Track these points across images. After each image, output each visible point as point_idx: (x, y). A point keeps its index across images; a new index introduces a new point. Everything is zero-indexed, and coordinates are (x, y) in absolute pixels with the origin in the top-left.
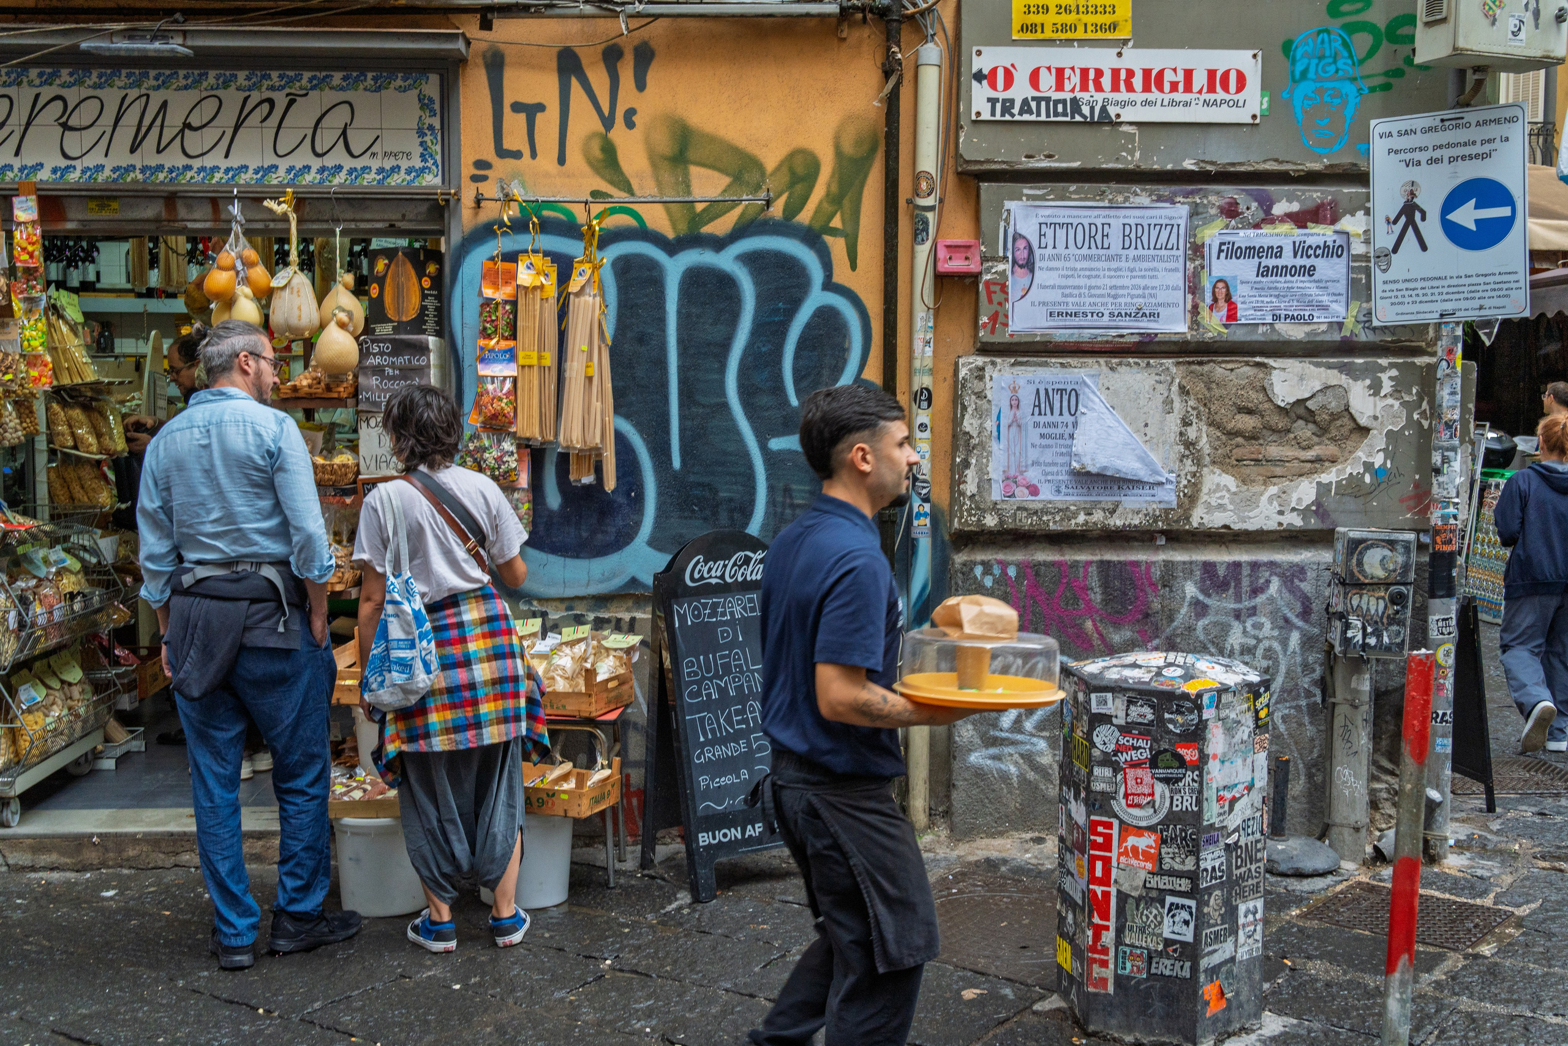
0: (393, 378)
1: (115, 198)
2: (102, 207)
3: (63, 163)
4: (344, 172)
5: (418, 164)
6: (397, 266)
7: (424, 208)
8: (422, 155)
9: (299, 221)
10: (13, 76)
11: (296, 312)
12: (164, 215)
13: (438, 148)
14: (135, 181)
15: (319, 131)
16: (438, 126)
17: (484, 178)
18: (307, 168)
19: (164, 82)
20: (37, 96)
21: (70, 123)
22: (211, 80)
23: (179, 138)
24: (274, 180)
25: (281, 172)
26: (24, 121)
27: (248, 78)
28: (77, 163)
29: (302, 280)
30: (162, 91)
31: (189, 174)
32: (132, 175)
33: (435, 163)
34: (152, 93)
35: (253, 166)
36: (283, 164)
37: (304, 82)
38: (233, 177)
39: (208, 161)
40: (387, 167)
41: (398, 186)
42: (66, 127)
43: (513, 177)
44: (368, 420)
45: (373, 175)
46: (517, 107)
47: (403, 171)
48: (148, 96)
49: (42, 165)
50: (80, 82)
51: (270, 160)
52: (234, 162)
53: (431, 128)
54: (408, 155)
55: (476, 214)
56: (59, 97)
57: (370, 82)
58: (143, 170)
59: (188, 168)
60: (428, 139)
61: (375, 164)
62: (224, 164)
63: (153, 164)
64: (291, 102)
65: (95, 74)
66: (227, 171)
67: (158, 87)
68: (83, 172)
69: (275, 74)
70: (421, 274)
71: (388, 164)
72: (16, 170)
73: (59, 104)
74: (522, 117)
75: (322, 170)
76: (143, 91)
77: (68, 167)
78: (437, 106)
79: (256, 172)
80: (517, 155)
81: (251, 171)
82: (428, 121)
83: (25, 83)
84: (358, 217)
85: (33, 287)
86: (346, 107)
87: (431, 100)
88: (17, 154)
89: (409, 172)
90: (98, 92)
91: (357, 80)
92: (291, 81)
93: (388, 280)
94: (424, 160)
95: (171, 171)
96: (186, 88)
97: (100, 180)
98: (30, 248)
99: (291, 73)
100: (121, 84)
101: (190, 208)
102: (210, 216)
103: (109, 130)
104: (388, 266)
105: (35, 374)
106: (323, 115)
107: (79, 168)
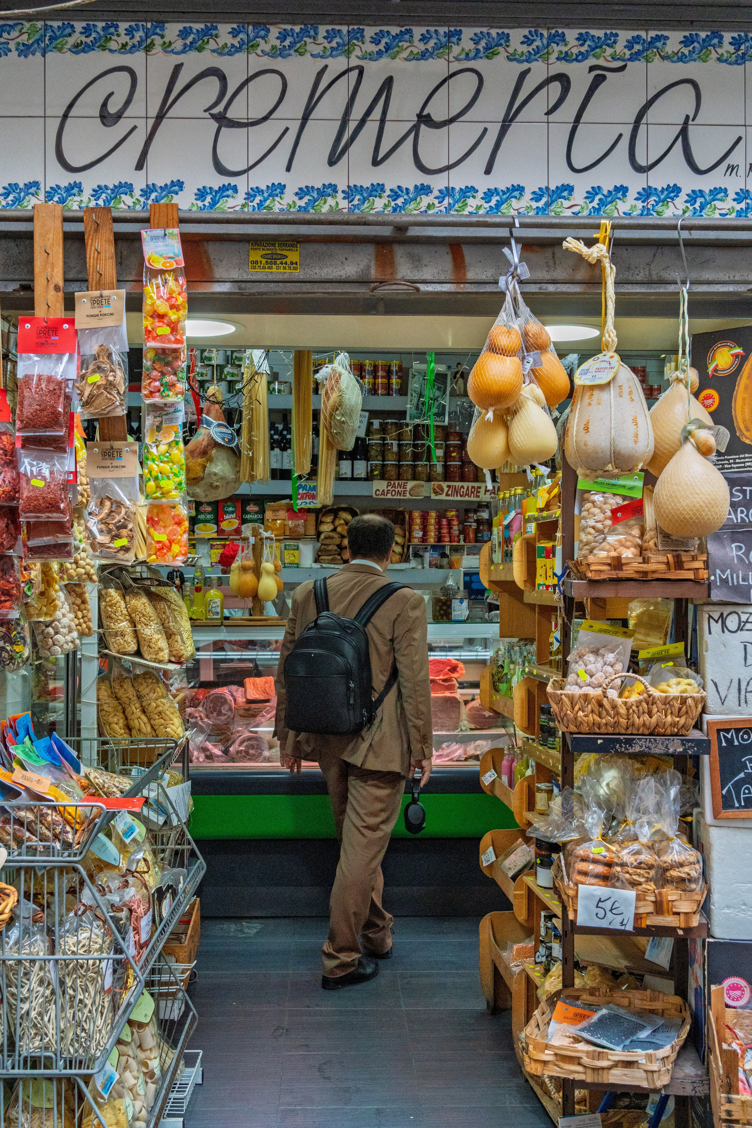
1: (293, 242)
2: (272, 259)
3: (217, 181)
4: (683, 197)
10: (139, 35)
11: (630, 428)
12: (374, 273)
14: (335, 211)
15: (642, 128)
18: (622, 190)
19: (388, 48)
20: (178, 68)
21: (229, 115)
22: (467, 44)
23: (412, 136)
24: (564, 210)
25: (579, 197)
26: (153, 112)
27: (527, 41)
28: (240, 182)
29: (627, 375)
30: (385, 60)
31: (425, 200)
32: (331, 201)
34: (367, 64)
35: (531, 187)
36: (582, 184)
37: (620, 47)
38: (499, 205)
39: (458, 179)
42: (223, 121)
44: (723, 619)
45: (730, 203)
48: (361, 71)
49: (180, 184)
50: (249, 46)
52: (500, 180)
56: (213, 71)
57: (727, 48)
58: (349, 194)
59: (424, 190)
61: (734, 184)
62: (483, 184)
63: (366, 184)
64: (598, 81)
65: (274, 31)
66: (488, 195)
67: (380, 53)
68: (250, 196)
69: (571, 34)
72: (137, 193)
73: (213, 84)
75: (646, 194)
76: (354, 62)
77: (224, 188)
79: (537, 197)
81: (528, 195)
83: (158, 49)
84: (694, 275)
85: (171, 386)
86: (689, 87)
88: (140, 166)
90: (279, 64)
91: (706, 44)
92: (598, 45)
93: (744, 380)
95: (395, 195)
96: (424, 56)
97: (277, 208)
98: (173, 316)
99: (599, 33)
100: (317, 50)
101: (416, 260)
102: (449, 275)
103: (295, 127)
104: (742, 360)
105: (163, 538)
106: (650, 103)
107: (242, 190)
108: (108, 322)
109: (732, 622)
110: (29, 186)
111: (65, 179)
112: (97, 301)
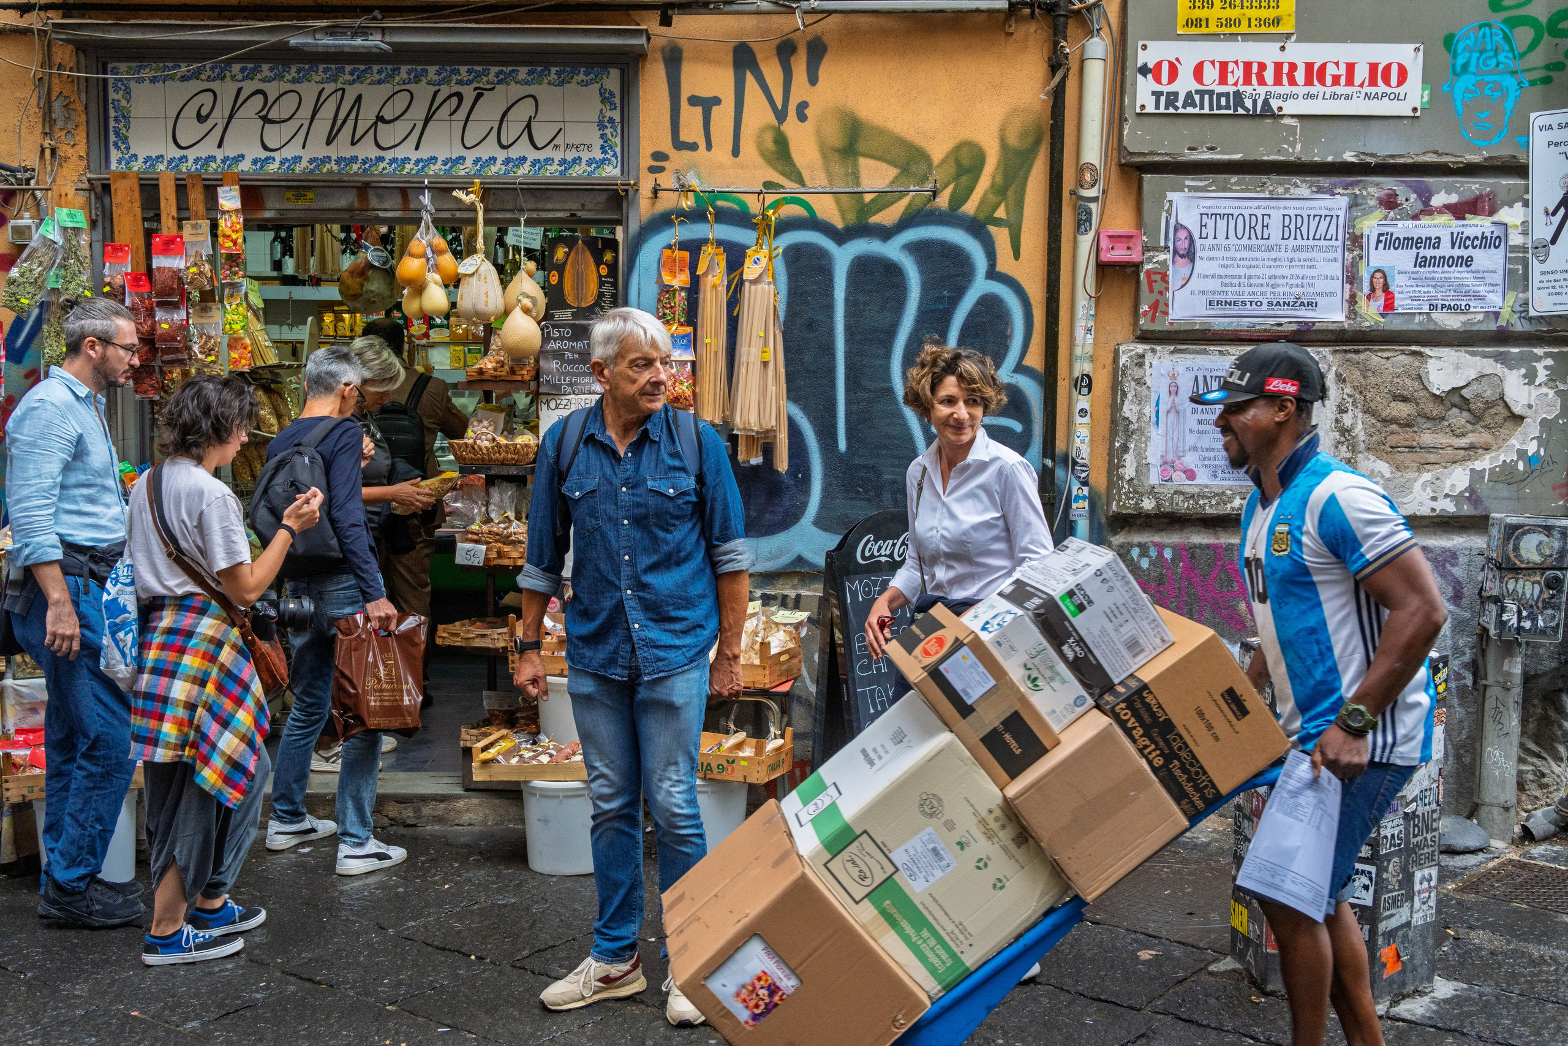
0: (572, 362)
1: (310, 188)
2: (299, 197)
4: (528, 163)
5: (599, 156)
6: (577, 254)
7: (602, 198)
8: (602, 147)
9: (486, 211)
10: (217, 71)
11: (483, 298)
12: (356, 205)
13: (618, 140)
14: (330, 172)
15: (504, 123)
16: (618, 119)
17: (662, 169)
18: (494, 159)
19: (359, 77)
20: (240, 90)
21: (270, 116)
22: (404, 75)
23: (373, 128)
24: (461, 171)
25: (469, 163)
26: (227, 115)
27: (438, 73)
28: (276, 155)
29: (488, 268)
30: (357, 86)
31: (382, 165)
32: (328, 166)
33: (615, 155)
34: (346, 87)
35: (441, 158)
36: (470, 156)
37: (491, 76)
38: (423, 168)
39: (400, 153)
40: (569, 158)
41: (579, 177)
42: (266, 120)
43: (689, 169)
44: (548, 402)
45: (555, 167)
46: (694, 101)
47: (584, 162)
48: (343, 90)
49: (243, 156)
50: (280, 77)
51: (459, 151)
52: (424, 153)
53: (611, 120)
54: (589, 147)
55: (653, 204)
56: (260, 92)
57: (553, 76)
58: (338, 161)
59: (381, 159)
60: (608, 131)
61: (557, 156)
62: (414, 156)
63: (348, 156)
64: (479, 96)
65: (294, 69)
66: (417, 162)
67: (354, 82)
68: (282, 163)
69: (463, 69)
70: (599, 262)
71: (570, 156)
72: (219, 161)
73: (259, 98)
74: (699, 110)
75: (507, 161)
76: (340, 86)
77: (267, 159)
78: (617, 100)
79: (445, 163)
80: (693, 147)
81: (440, 162)
82: (609, 114)
83: (228, 78)
84: (540, 206)
85: (236, 273)
86: (531, 100)
87: (611, 94)
88: (220, 146)
89: (589, 163)
90: (296, 87)
91: (541, 74)
92: (479, 75)
93: (568, 267)
94: (605, 152)
95: (364, 162)
96: (380, 82)
98: (234, 236)
99: (479, 68)
100: (318, 79)
101: (380, 197)
102: (400, 206)
103: (306, 123)
104: (568, 254)
105: (236, 356)
106: (509, 109)
107: (278, 159)
108: (201, 238)
109: (553, 405)
110: (158, 157)
111: (178, 153)
112: (195, 227)
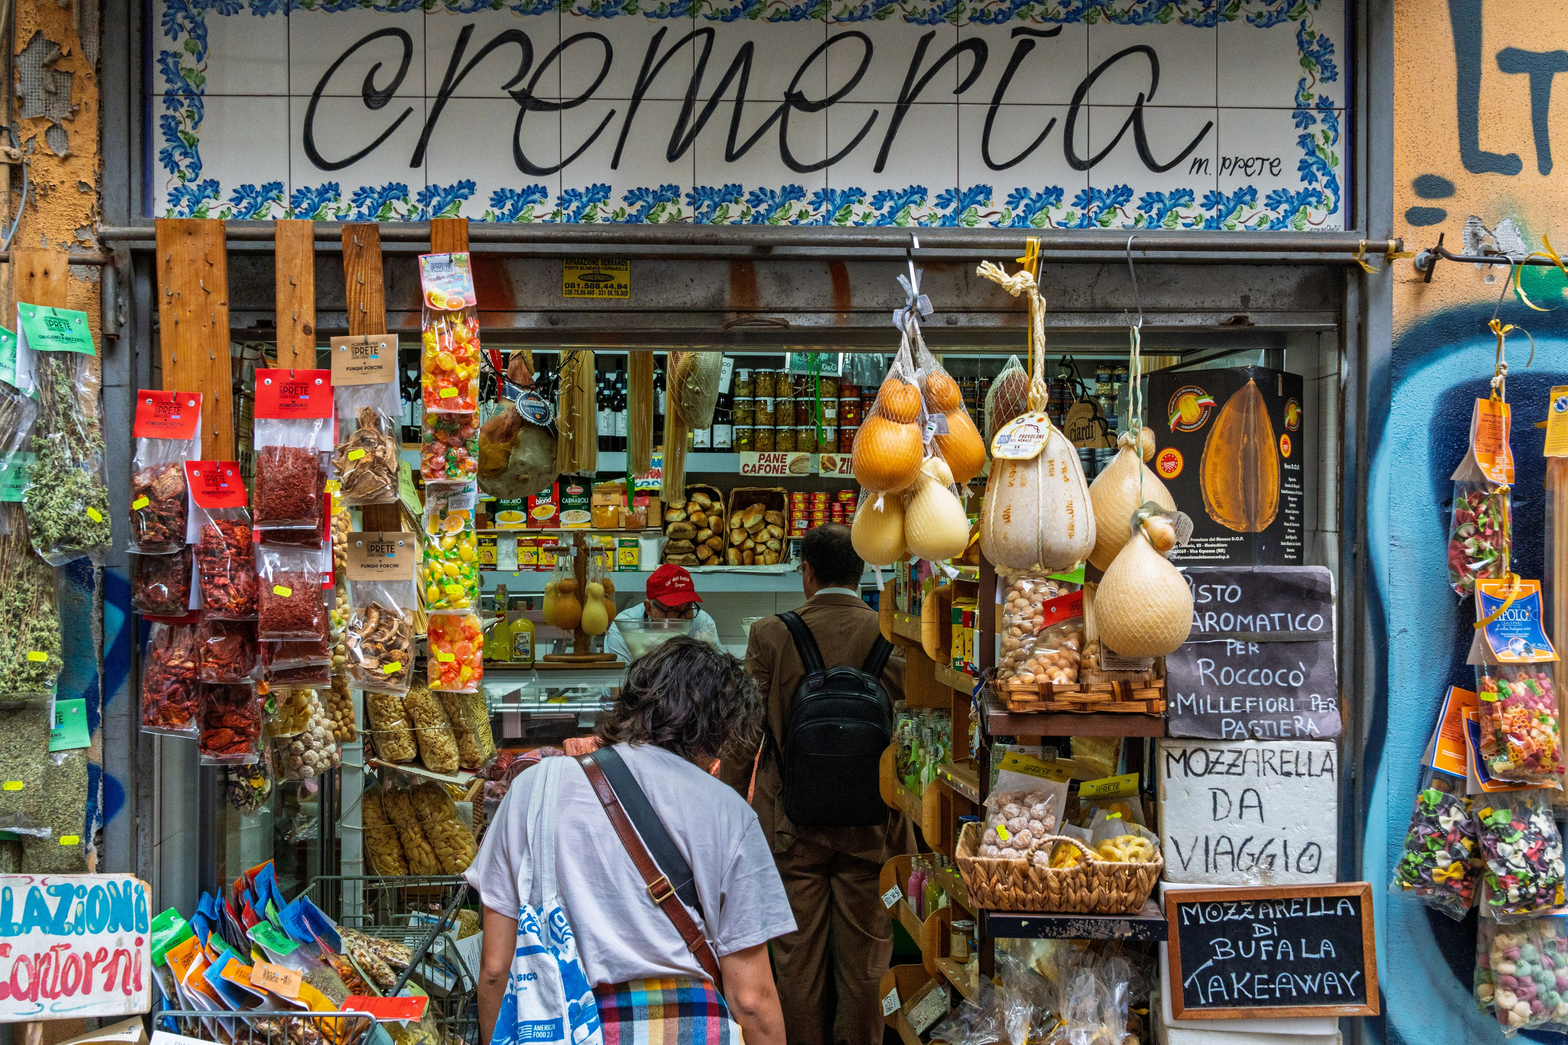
0: (1245, 662)
1: (622, 259)
2: (594, 281)
3: (520, 181)
4: (1135, 201)
5: (1295, 184)
7: (1290, 281)
8: (1304, 166)
9: (1050, 312)
11: (1064, 518)
12: (728, 299)
13: (1339, 150)
14: (676, 222)
15: (1082, 111)
16: (1339, 100)
17: (1438, 216)
18: (1055, 193)
19: (746, 4)
20: (466, 33)
21: (536, 93)
24: (980, 219)
25: (998, 202)
26: (435, 88)
28: (550, 182)
29: (1061, 446)
30: (742, 22)
31: (797, 207)
32: (671, 208)
33: (1332, 184)
34: (718, 26)
35: (936, 188)
36: (1003, 185)
37: (1053, 4)
38: (893, 213)
39: (839, 179)
40: (1228, 191)
41: (1249, 232)
42: (527, 101)
43: (1502, 214)
44: (1185, 757)
45: (1196, 210)
46: (1511, 60)
47: (1261, 200)
48: (710, 33)
49: (470, 186)
50: (562, 2)
51: (975, 174)
52: (895, 180)
53: (1324, 105)
54: (1274, 165)
55: (1419, 295)
56: (514, 36)
57: (1193, 4)
58: (695, 199)
59: (795, 192)
60: (1316, 129)
61: (1202, 185)
62: (873, 185)
63: (718, 186)
64: (1024, 48)
66: (880, 199)
67: (736, 13)
68: (563, 202)
70: (1279, 429)
71: (1229, 185)
72: (413, 197)
73: (514, 50)
74: (1521, 82)
75: (1087, 197)
76: (701, 23)
77: (529, 191)
78: (1338, 59)
79: (943, 202)
80: (1509, 165)
81: (931, 200)
82: (1319, 90)
83: (440, 6)
84: (1149, 301)
85: (459, 462)
86: (1143, 57)
87: (1326, 45)
88: (416, 162)
89: (1273, 202)
90: (600, 25)
93: (1215, 439)
94: (1309, 177)
95: (756, 199)
96: (794, 15)
97: (599, 218)
98: (462, 373)
100: (652, 7)
101: (785, 283)
102: (829, 302)
103: (623, 109)
104: (1213, 413)
105: (450, 658)
106: (1092, 78)
107: (554, 193)
108: (375, 378)
109: (1198, 762)
110: (267, 188)
111: (317, 179)
112: (361, 350)
